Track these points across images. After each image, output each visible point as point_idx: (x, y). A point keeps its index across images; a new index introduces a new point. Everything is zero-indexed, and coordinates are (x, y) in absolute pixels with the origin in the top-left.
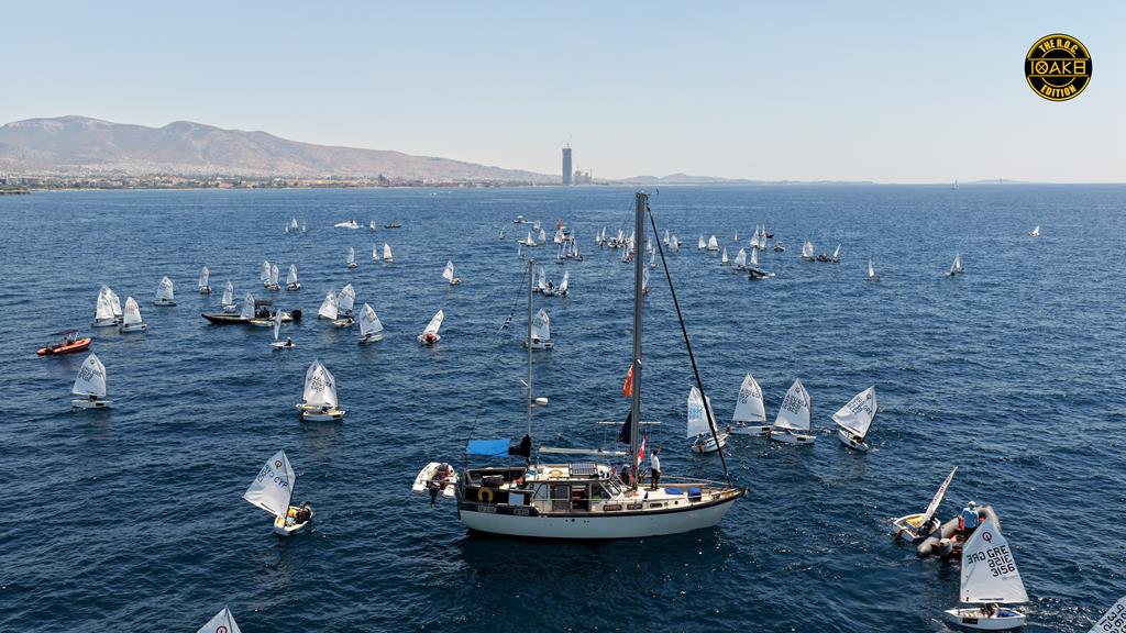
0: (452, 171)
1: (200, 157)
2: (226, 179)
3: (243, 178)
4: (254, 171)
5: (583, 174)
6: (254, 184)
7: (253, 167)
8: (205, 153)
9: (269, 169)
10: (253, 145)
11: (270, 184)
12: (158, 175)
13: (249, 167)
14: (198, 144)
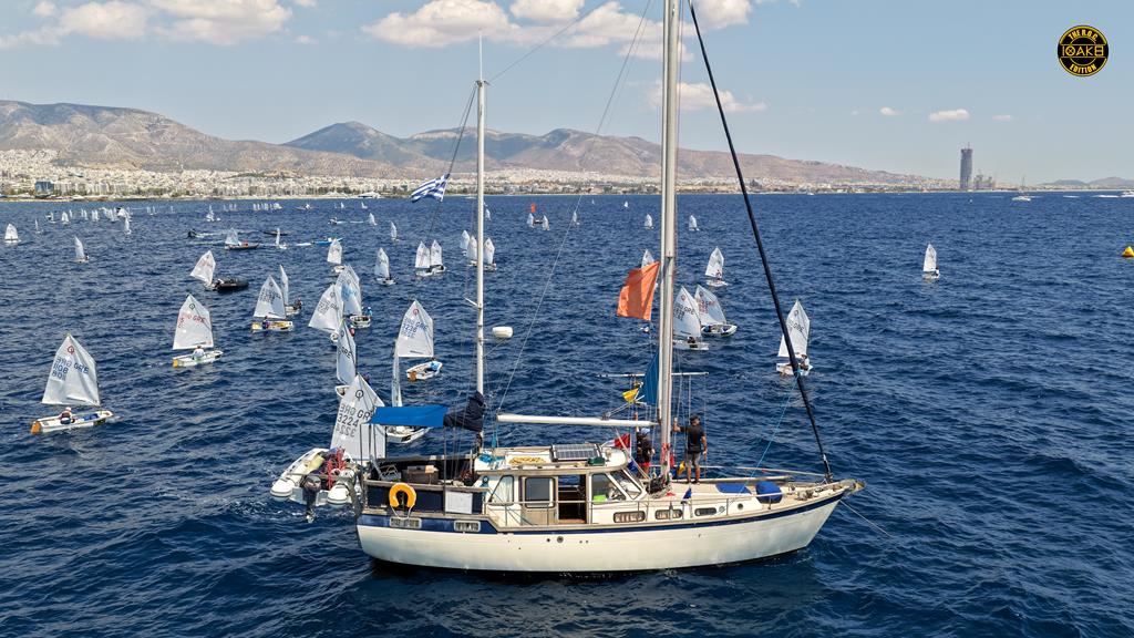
0: (832, 177)
1: (577, 165)
2: (599, 185)
3: (615, 184)
4: (627, 177)
5: (985, 179)
6: (624, 189)
7: (627, 174)
8: (581, 159)
9: (641, 176)
10: (627, 151)
11: (640, 189)
12: (537, 182)
13: (623, 174)
14: (575, 152)
